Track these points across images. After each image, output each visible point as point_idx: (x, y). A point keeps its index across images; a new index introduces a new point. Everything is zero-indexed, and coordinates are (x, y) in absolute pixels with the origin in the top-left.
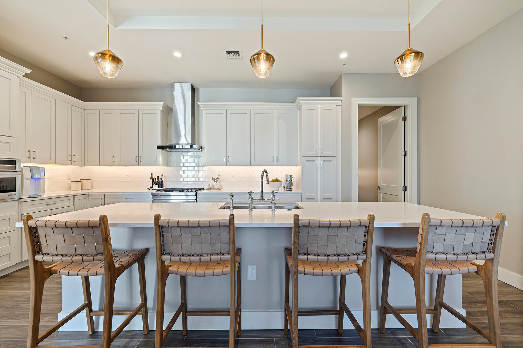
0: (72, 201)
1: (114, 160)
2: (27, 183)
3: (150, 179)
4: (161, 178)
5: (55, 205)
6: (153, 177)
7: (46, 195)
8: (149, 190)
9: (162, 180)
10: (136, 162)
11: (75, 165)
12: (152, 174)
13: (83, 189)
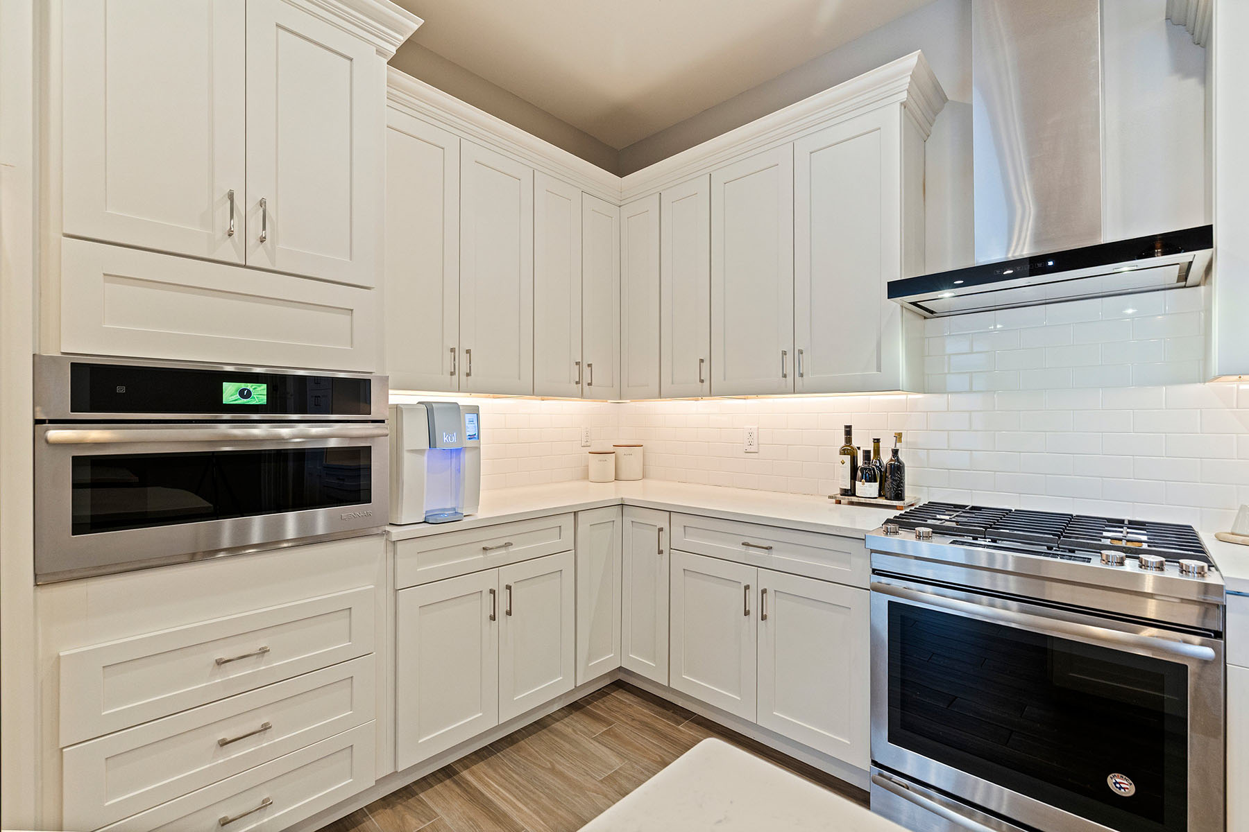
0: (568, 533)
1: (705, 376)
2: (415, 467)
3: (844, 452)
4: (895, 452)
5: (511, 549)
6: (855, 444)
7: (483, 513)
8: (839, 502)
9: (898, 460)
10: (785, 376)
11: (592, 397)
12: (848, 431)
13: (622, 476)
